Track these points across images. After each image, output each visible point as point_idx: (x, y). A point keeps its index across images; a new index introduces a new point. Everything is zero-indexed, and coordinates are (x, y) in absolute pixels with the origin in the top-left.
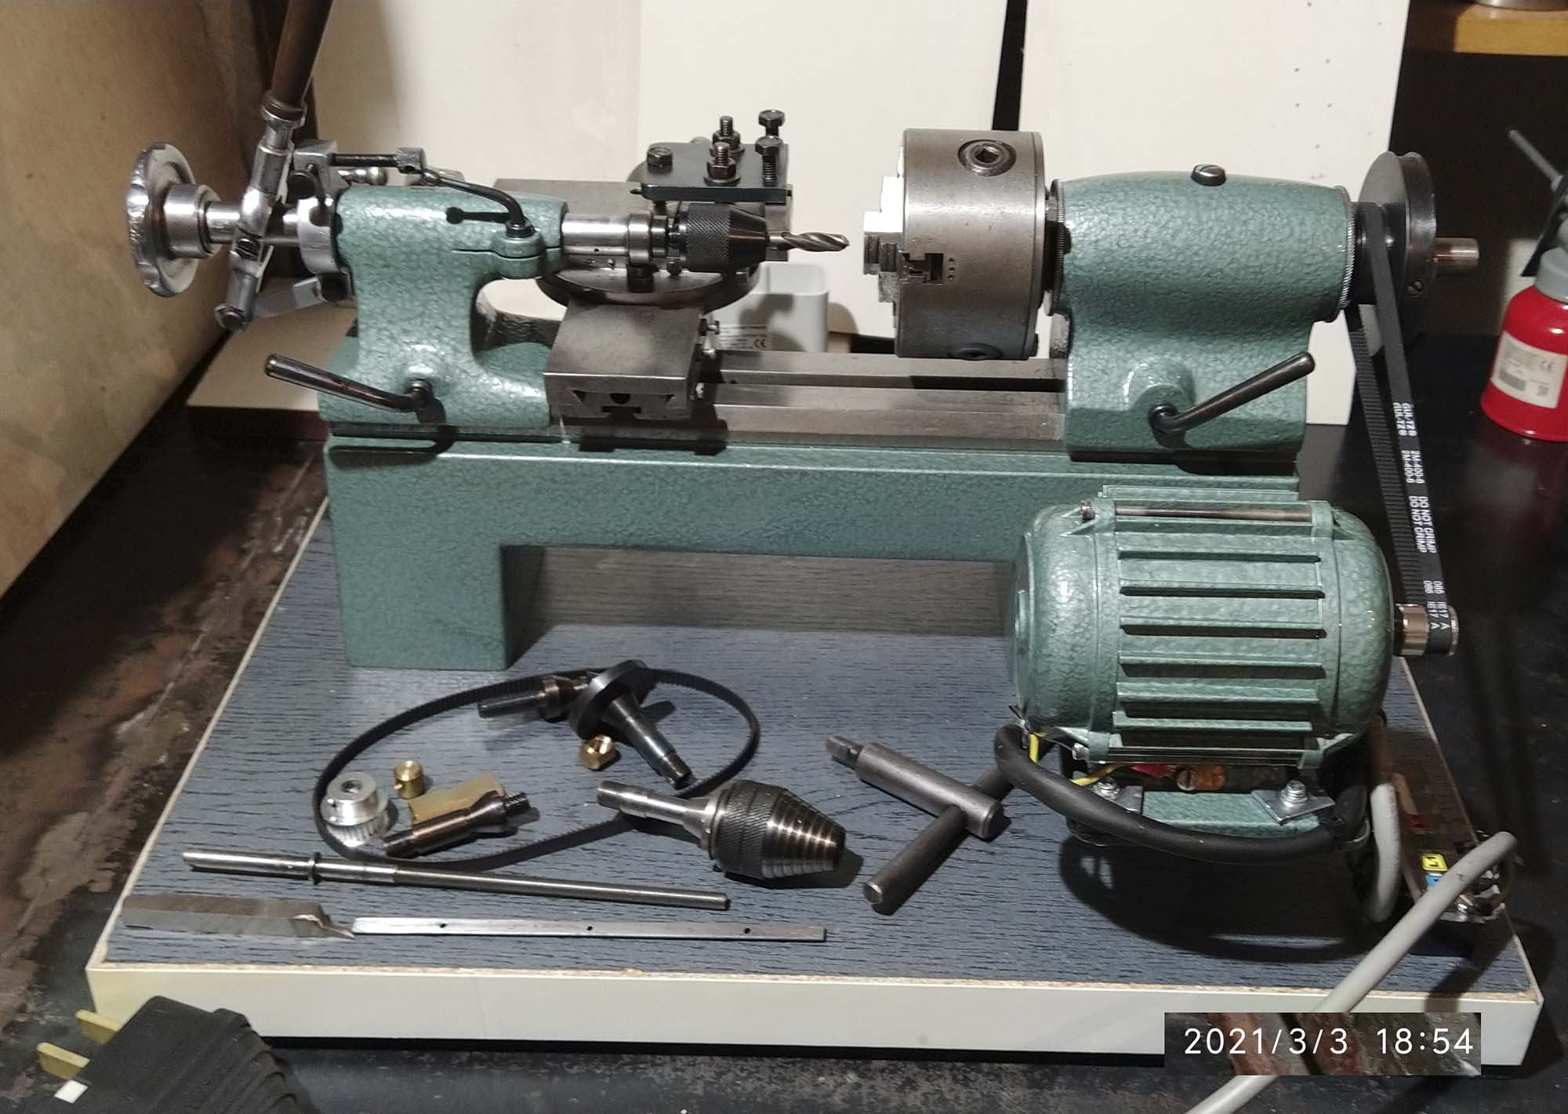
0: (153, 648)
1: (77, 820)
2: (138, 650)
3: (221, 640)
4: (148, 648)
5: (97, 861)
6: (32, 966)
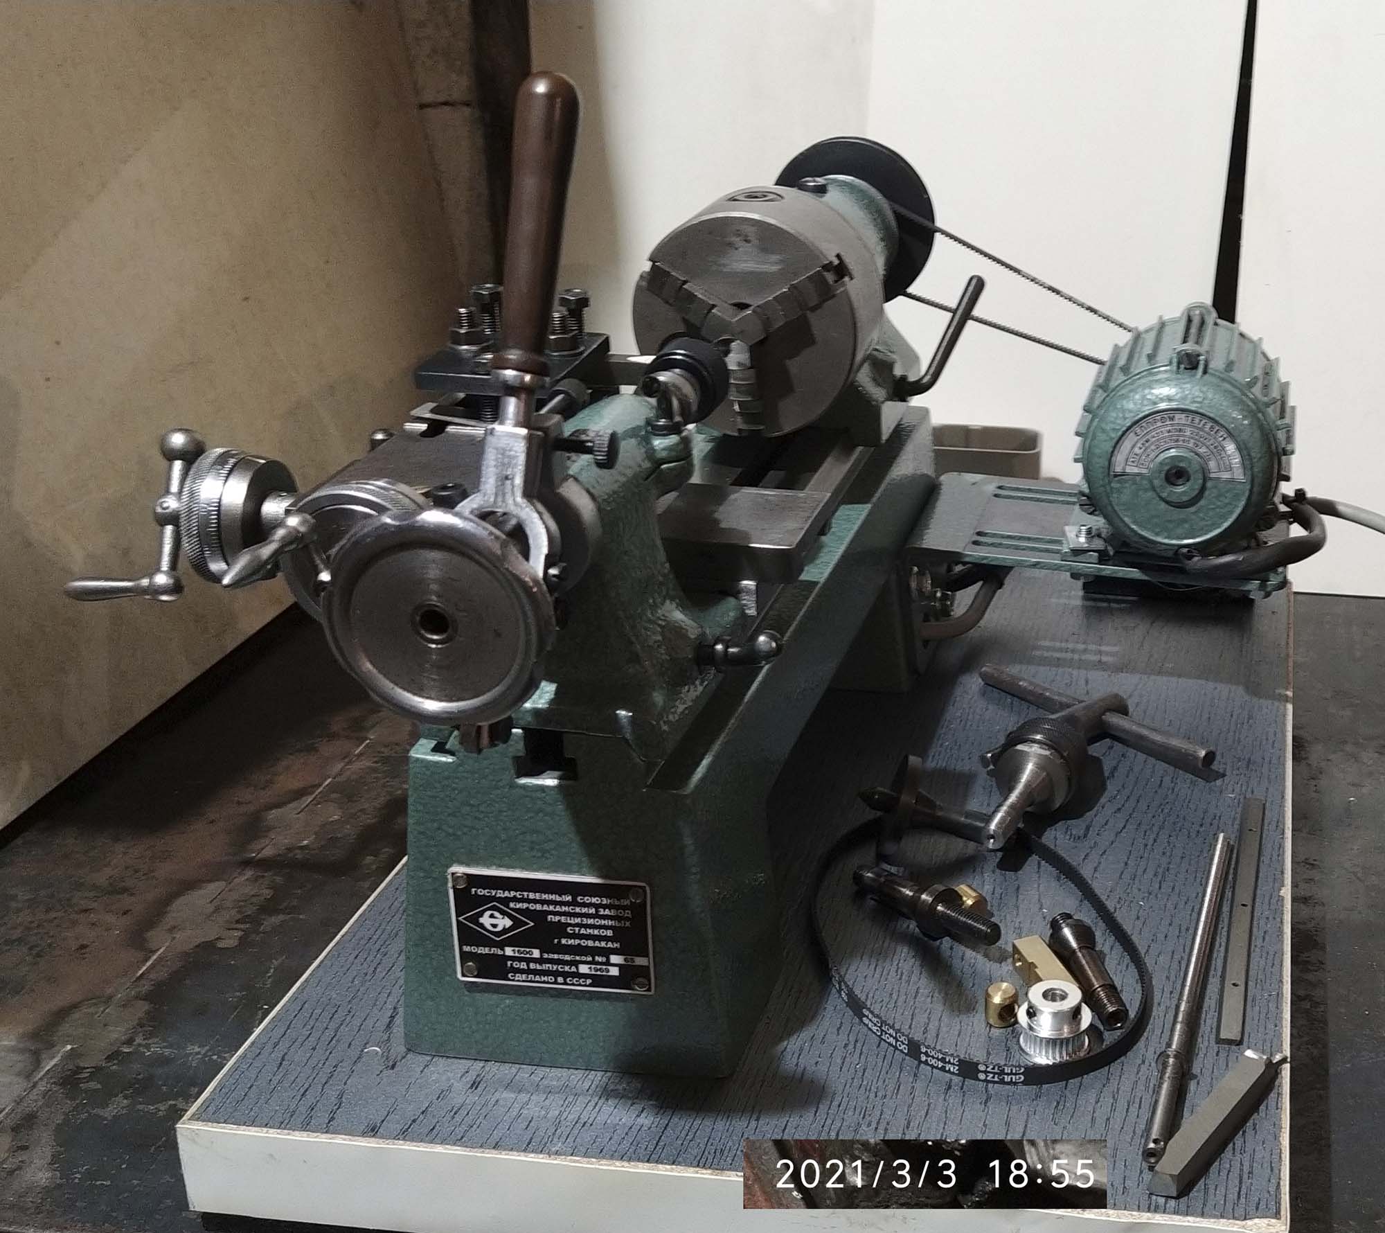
0: (316, 750)
1: (213, 888)
2: (300, 751)
3: (385, 746)
4: (312, 749)
5: (227, 922)
6: (144, 1007)
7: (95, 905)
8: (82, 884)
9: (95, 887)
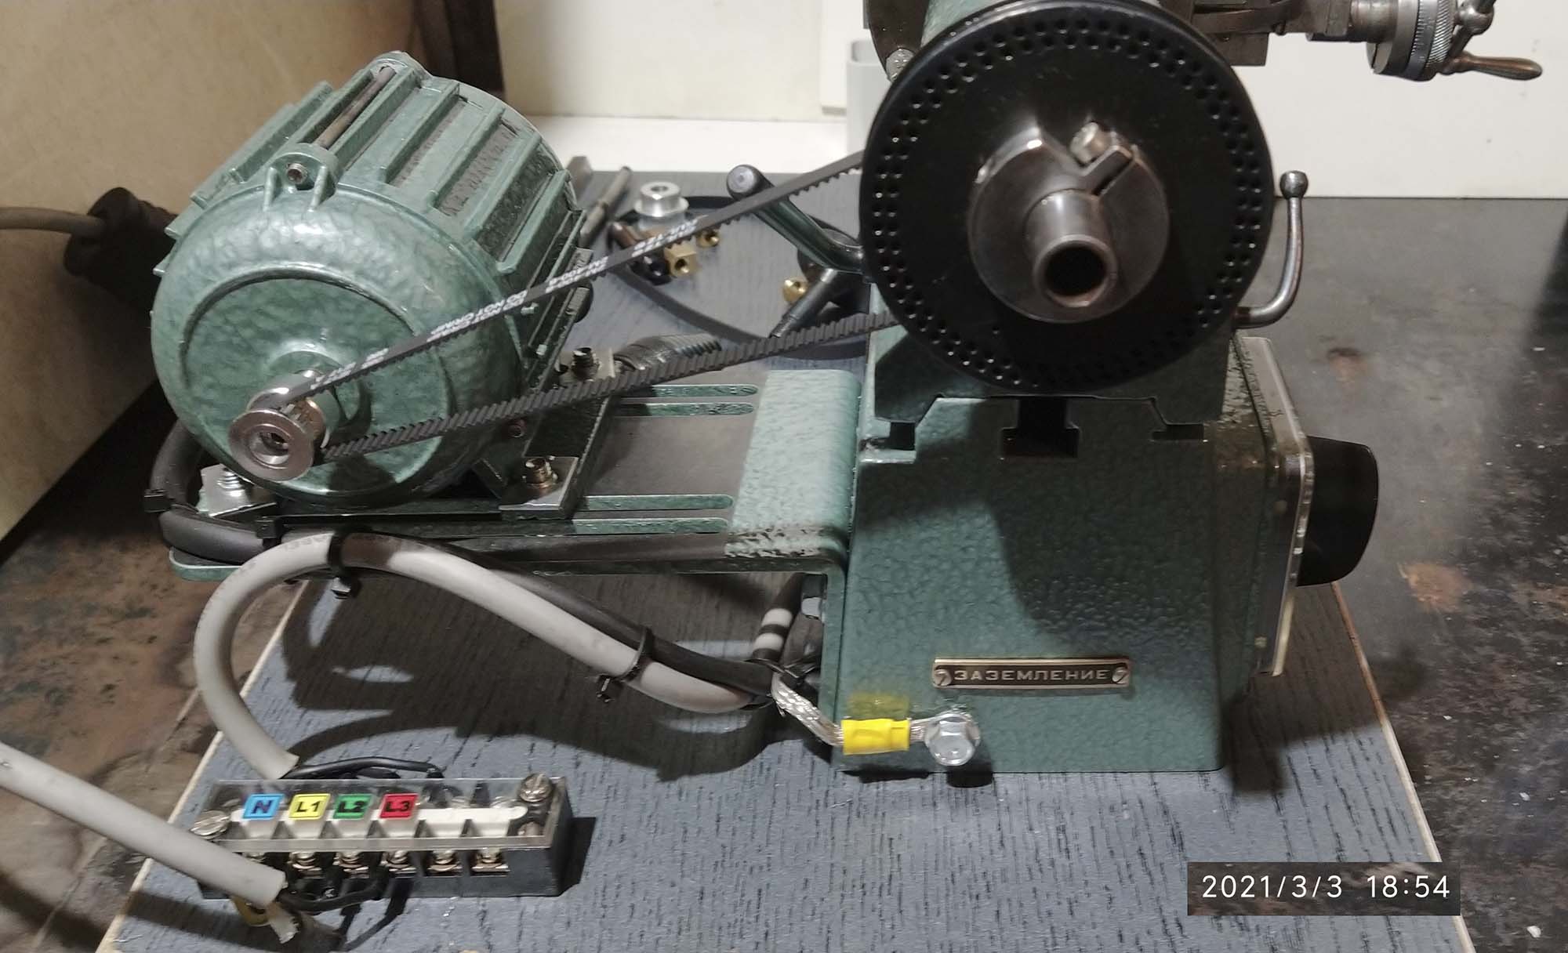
7: (111, 633)
8: (95, 608)
9: (110, 611)
